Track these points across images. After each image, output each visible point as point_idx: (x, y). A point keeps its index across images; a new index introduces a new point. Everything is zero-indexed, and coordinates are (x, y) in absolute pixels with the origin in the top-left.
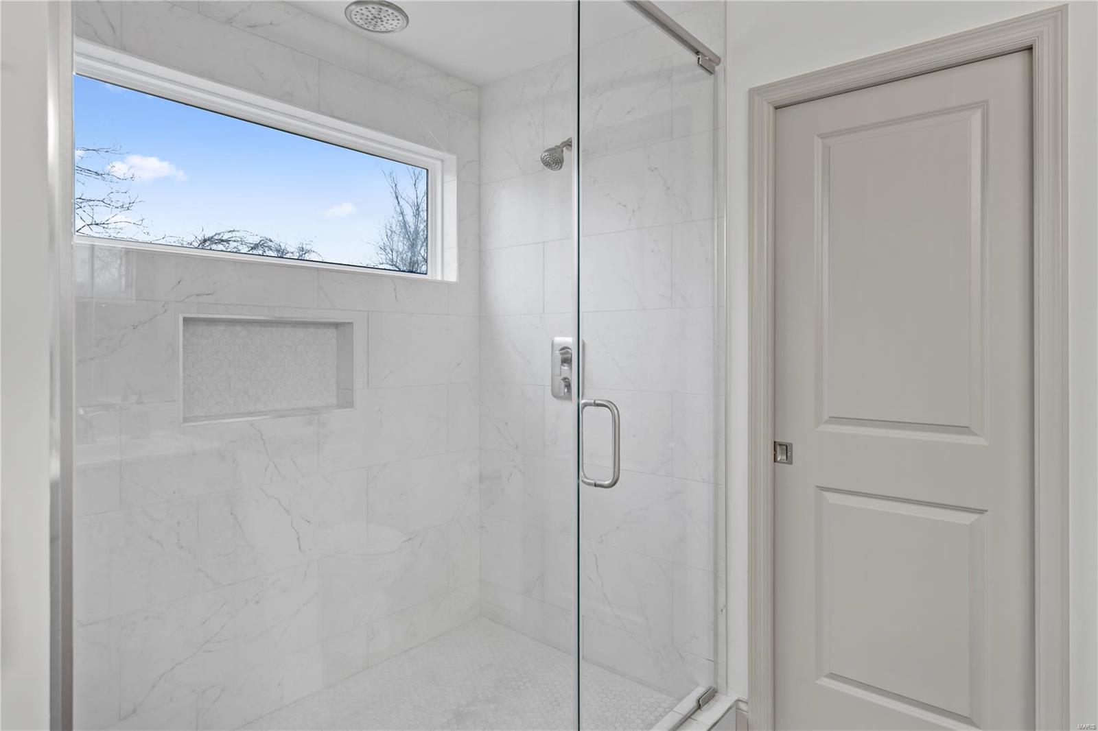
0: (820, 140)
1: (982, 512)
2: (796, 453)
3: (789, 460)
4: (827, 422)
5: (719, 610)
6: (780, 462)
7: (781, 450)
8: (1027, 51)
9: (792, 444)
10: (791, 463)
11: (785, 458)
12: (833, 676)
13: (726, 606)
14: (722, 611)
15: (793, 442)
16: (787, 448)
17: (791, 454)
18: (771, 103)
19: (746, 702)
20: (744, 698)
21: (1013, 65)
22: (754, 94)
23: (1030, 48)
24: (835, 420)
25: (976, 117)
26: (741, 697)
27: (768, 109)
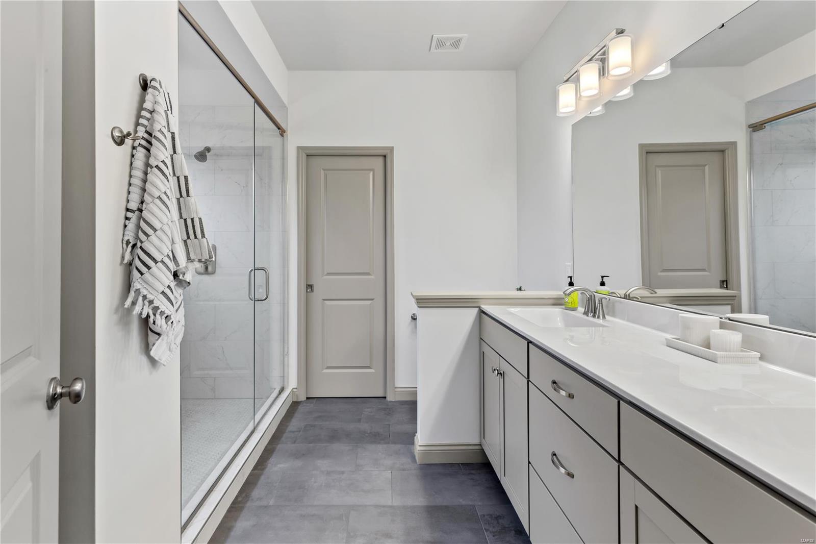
1: (372, 299)
2: (315, 288)
3: (312, 291)
4: (326, 275)
6: (309, 292)
7: (310, 287)
8: (383, 157)
9: (313, 285)
10: (313, 292)
11: (311, 289)
12: (328, 368)
13: (288, 353)
17: (313, 289)
18: (306, 154)
19: (296, 388)
20: (295, 387)
21: (381, 160)
22: (300, 149)
23: (385, 156)
24: (329, 274)
25: (372, 173)
26: (294, 387)
27: (304, 156)
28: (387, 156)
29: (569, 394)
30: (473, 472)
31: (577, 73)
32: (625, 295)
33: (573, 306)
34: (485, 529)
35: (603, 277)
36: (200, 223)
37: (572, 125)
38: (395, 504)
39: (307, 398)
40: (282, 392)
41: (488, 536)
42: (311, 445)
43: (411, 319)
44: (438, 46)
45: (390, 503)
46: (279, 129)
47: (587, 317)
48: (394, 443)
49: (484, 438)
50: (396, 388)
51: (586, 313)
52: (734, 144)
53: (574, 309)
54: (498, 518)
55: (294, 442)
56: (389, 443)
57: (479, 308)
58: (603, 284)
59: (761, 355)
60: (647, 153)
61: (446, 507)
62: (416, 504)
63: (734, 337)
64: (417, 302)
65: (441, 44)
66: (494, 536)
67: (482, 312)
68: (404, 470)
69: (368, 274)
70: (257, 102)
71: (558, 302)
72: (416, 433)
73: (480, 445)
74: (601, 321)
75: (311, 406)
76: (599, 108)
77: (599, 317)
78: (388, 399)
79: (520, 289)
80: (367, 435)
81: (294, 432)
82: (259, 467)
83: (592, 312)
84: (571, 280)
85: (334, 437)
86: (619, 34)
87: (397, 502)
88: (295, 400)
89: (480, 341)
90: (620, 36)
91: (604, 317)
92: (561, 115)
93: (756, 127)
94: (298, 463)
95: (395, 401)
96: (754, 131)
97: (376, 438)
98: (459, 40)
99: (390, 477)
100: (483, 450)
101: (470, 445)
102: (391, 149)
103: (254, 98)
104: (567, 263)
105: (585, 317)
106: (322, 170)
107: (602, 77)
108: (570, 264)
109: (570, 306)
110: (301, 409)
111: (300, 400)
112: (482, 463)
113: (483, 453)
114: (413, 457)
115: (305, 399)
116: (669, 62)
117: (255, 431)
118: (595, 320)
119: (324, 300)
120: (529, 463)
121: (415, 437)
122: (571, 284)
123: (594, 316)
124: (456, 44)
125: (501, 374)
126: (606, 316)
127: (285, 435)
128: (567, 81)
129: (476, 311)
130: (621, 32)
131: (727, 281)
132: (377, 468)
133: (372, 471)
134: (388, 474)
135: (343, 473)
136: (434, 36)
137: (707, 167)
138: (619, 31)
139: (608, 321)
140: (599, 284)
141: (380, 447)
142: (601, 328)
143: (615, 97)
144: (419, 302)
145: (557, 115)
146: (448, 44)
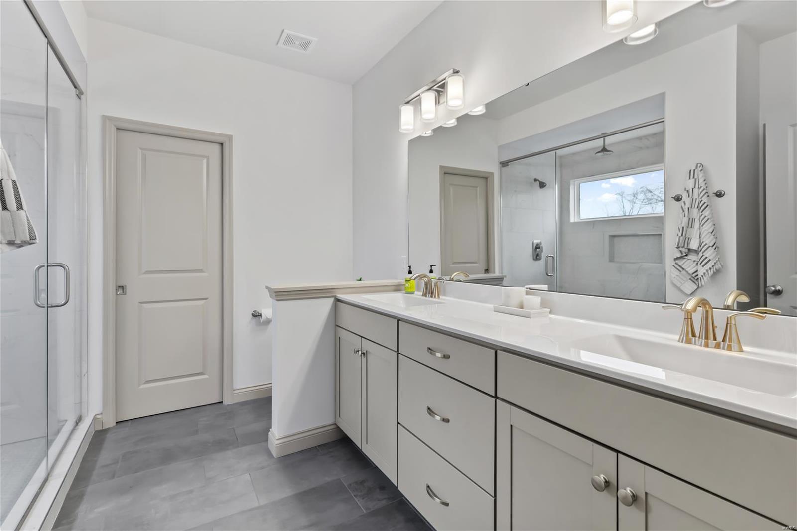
0: (140, 151)
1: (206, 299)
2: (128, 290)
3: (124, 293)
4: (144, 274)
5: (83, 375)
6: (119, 295)
7: (120, 289)
8: (219, 144)
9: (126, 286)
10: (125, 294)
11: (122, 292)
12: (148, 382)
13: (87, 372)
14: (84, 375)
15: (126, 284)
16: (122, 288)
17: (126, 291)
18: (115, 126)
19: (101, 414)
20: (99, 412)
21: (217, 148)
22: (106, 119)
23: (222, 144)
24: (148, 272)
25: (205, 161)
26: (96, 413)
27: (114, 129)
28: (224, 145)
29: (444, 355)
30: (331, 450)
31: (419, 97)
32: (450, 279)
33: (412, 291)
34: (354, 496)
35: (431, 266)
36: (14, 188)
37: (409, 141)
38: (262, 503)
39: (117, 423)
40: (79, 422)
41: (358, 501)
42: (139, 474)
43: (251, 316)
44: (286, 43)
45: (256, 504)
46: (75, 87)
47: (426, 298)
48: (245, 445)
49: (340, 416)
50: (234, 390)
51: (425, 295)
52: (492, 174)
53: (412, 293)
54: (362, 482)
55: (113, 477)
56: (238, 447)
57: (335, 297)
58: (431, 272)
59: (551, 310)
60: (445, 173)
61: (314, 489)
62: (284, 495)
63: (536, 300)
64: (276, 296)
65: (289, 40)
66: (363, 499)
67: (338, 300)
68: (262, 468)
69: (201, 271)
70: (50, 43)
71: (398, 288)
72: (271, 428)
73: (336, 424)
74: (437, 300)
75: (125, 430)
76: (430, 131)
77: (435, 297)
78: (226, 403)
79: (360, 280)
80: (209, 445)
81: (106, 466)
82: (64, 521)
83: (429, 293)
84: (410, 269)
85: (168, 457)
86: (455, 73)
87: (263, 501)
88: (99, 428)
89: (335, 328)
90: (455, 75)
91: (439, 297)
92: (402, 131)
93: (504, 164)
94: (126, 499)
95: (233, 404)
96: (503, 167)
97: (222, 445)
98: (309, 43)
99: (250, 479)
100: (338, 427)
101: (325, 427)
102: (230, 138)
103: (46, 37)
104: (403, 256)
105: (424, 298)
106: (139, 149)
107: (437, 105)
108: (405, 256)
109: (409, 291)
110: (110, 437)
111: (107, 427)
112: (336, 440)
113: (338, 430)
114: (270, 454)
115: (115, 424)
116: (485, 105)
117: (50, 478)
118: (433, 299)
119: (141, 303)
120: (398, 423)
121: (270, 433)
122: (410, 272)
123: (432, 297)
124: (305, 45)
125: (364, 354)
126: (440, 297)
127: (95, 473)
128: (408, 102)
129: (332, 300)
130: (456, 72)
131: (488, 270)
132: (232, 475)
133: (225, 480)
134: (247, 477)
135: (191, 491)
136: (285, 31)
137: (478, 189)
138: (455, 71)
139: (442, 299)
140: (429, 272)
141: (229, 453)
142: (437, 305)
143: (445, 124)
144: (278, 296)
145: (400, 130)
146: (297, 43)
